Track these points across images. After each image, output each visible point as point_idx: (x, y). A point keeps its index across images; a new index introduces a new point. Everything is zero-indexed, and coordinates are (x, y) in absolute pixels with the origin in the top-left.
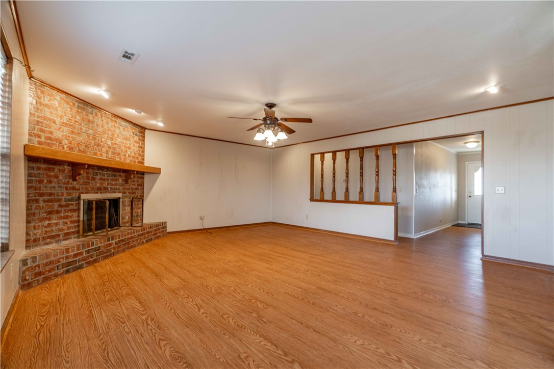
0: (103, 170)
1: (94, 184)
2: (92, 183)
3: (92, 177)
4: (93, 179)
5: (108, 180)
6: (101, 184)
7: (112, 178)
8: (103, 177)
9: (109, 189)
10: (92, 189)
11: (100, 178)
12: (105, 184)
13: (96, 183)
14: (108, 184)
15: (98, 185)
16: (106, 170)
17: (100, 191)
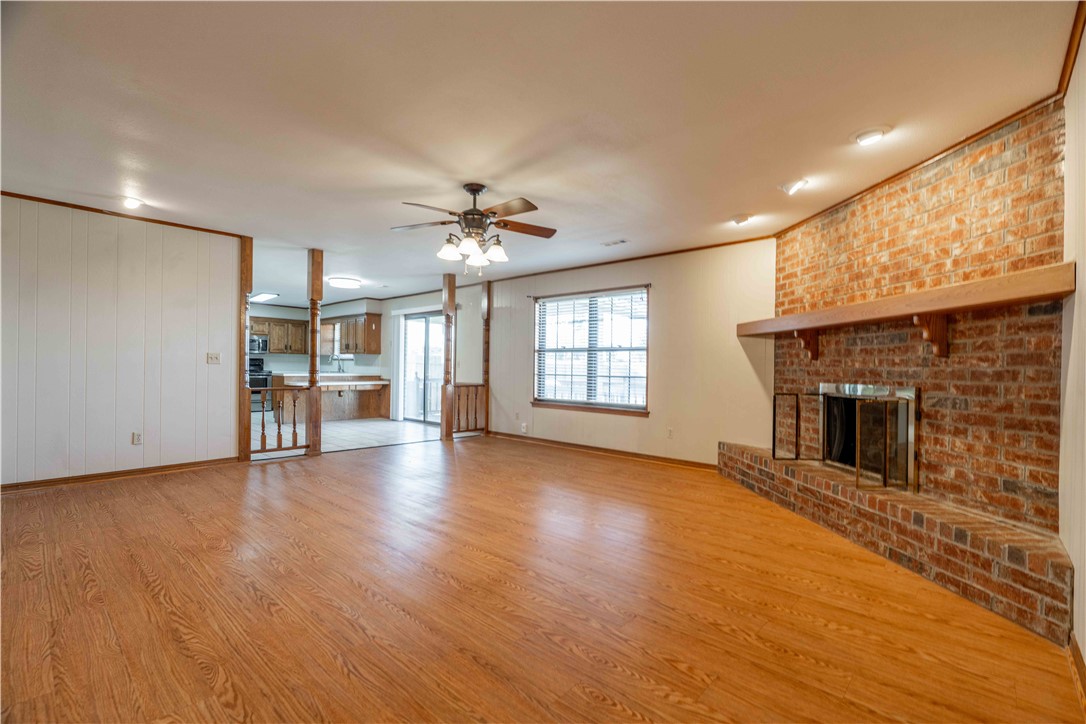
0: (868, 331)
1: (850, 364)
2: (846, 362)
3: (845, 350)
4: (849, 353)
5: (880, 351)
6: (864, 362)
7: (892, 346)
8: (869, 347)
9: (884, 375)
10: (845, 374)
11: (861, 350)
12: (874, 363)
13: (853, 361)
14: (881, 362)
15: (857, 365)
16: (874, 328)
17: (861, 380)
